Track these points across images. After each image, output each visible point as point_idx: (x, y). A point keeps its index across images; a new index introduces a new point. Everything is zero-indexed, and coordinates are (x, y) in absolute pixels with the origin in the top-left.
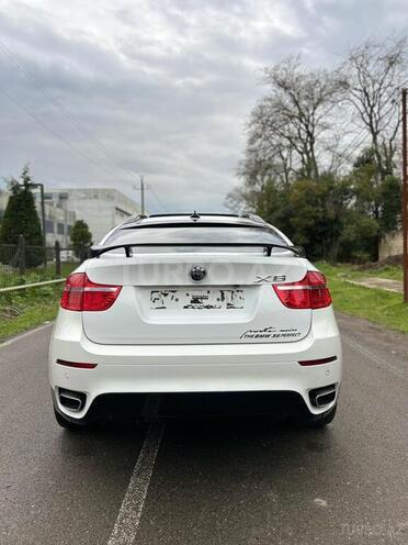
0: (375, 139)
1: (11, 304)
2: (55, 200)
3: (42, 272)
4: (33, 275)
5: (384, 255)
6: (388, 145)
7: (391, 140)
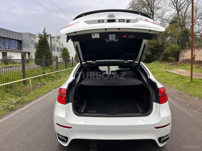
0: (178, 12)
1: (40, 81)
2: (56, 39)
3: (51, 68)
4: (48, 69)
5: (181, 59)
6: (183, 15)
7: (185, 13)
